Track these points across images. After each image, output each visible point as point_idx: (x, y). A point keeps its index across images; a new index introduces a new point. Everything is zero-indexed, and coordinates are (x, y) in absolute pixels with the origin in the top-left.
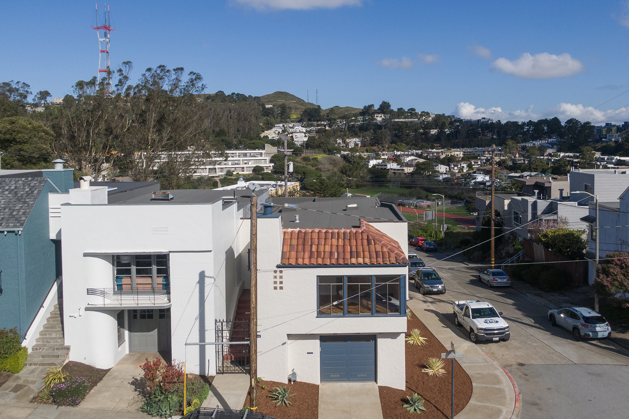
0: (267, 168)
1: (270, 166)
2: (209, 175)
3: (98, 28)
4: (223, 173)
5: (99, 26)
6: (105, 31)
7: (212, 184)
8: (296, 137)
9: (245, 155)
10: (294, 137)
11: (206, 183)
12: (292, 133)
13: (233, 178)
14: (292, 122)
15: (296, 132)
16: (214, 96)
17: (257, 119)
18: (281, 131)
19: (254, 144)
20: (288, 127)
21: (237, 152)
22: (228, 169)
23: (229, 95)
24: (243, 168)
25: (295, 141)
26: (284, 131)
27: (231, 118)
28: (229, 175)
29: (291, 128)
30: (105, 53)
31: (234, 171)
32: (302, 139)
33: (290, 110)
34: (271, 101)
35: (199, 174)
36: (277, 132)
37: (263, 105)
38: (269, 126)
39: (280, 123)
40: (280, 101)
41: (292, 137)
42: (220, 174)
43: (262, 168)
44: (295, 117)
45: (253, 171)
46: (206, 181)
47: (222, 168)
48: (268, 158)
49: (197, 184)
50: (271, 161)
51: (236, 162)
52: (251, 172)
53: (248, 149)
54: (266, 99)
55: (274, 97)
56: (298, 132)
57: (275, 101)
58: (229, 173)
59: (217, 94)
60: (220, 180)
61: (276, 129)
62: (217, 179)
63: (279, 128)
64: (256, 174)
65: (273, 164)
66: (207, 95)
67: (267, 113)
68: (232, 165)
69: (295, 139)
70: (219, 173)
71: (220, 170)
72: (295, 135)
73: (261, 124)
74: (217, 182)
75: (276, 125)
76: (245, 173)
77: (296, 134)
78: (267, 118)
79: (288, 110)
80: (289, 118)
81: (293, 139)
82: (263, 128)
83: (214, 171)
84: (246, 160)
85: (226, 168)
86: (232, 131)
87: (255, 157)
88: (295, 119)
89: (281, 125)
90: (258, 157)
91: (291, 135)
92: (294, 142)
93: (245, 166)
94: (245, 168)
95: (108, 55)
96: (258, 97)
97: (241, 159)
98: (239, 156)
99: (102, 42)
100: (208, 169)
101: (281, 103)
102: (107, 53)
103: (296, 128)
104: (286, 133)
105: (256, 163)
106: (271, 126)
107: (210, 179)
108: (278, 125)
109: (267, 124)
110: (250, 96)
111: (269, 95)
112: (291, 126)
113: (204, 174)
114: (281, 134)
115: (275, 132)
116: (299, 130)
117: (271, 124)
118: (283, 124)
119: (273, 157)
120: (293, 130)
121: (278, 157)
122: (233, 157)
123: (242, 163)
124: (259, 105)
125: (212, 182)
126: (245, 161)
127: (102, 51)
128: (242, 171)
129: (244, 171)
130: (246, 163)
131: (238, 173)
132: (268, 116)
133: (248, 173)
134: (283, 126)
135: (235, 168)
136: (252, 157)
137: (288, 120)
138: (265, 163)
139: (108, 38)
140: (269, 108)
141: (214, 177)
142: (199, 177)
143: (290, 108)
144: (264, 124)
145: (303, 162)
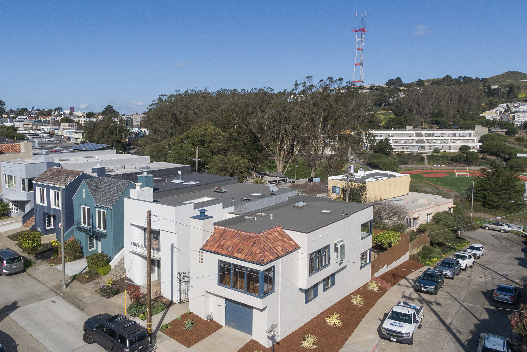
0: (474, 147)
1: (477, 146)
2: (419, 152)
3: (356, 31)
4: (431, 151)
5: (357, 29)
6: (361, 32)
7: (419, 160)
8: (518, 116)
9: (454, 135)
10: (516, 117)
11: (415, 158)
12: (515, 112)
13: (439, 155)
14: (519, 101)
15: (519, 112)
16: (441, 81)
17: (479, 100)
18: (503, 110)
19: (466, 124)
20: (512, 107)
21: (447, 132)
22: (436, 147)
23: (456, 79)
24: (450, 146)
25: (516, 121)
26: (506, 111)
27: (451, 100)
28: (436, 153)
29: (516, 107)
30: (360, 50)
31: (441, 149)
32: (524, 119)
33: (518, 89)
34: (500, 82)
35: (411, 150)
36: (499, 112)
37: (489, 87)
38: (492, 106)
39: (504, 103)
40: (509, 81)
41: (514, 116)
42: (429, 151)
43: (468, 148)
44: (523, 96)
45: (459, 149)
46: (415, 157)
47: (431, 146)
48: (477, 138)
49: (407, 159)
50: (480, 141)
51: (445, 141)
52: (457, 151)
53: (459, 129)
54: (495, 79)
55: (504, 77)
56: (522, 112)
57: (504, 81)
58: (437, 150)
59: (444, 78)
60: (427, 156)
61: (498, 109)
62: (425, 156)
63: (501, 108)
64: (462, 152)
65: (481, 144)
66: (436, 80)
67: (491, 93)
68: (440, 143)
69: (516, 119)
70: (427, 150)
71: (429, 147)
72: (517, 114)
73: (483, 105)
74: (424, 158)
75: (499, 105)
76: (452, 151)
77: (519, 114)
78: (491, 98)
79: (516, 89)
80: (516, 97)
81: (515, 118)
82: (484, 108)
83: (423, 148)
84: (454, 139)
85: (434, 146)
86: (451, 112)
87: (464, 136)
88: (523, 98)
89: (505, 105)
90: (466, 137)
91: (513, 115)
92: (514, 122)
93: (452, 145)
94: (452, 146)
95: (362, 52)
96: (485, 79)
97: (450, 138)
98: (448, 136)
99: (358, 42)
100: (418, 147)
101: (509, 83)
102: (362, 50)
103: (521, 107)
104: (509, 112)
105: (464, 142)
106: (493, 106)
107: (418, 155)
108: (502, 105)
109: (490, 104)
110: (477, 78)
111: (498, 76)
112: (516, 105)
113: (414, 150)
114: (503, 113)
115: (496, 112)
116: (523, 109)
117: (494, 105)
118: (508, 104)
119: (482, 137)
120: (516, 109)
121: (486, 137)
122: (443, 136)
123: (450, 142)
124: (485, 86)
125: (419, 158)
126: (453, 141)
127: (358, 49)
128: (449, 149)
129: (451, 149)
130: (453, 142)
131: (445, 151)
132: (493, 96)
133: (454, 151)
134: (507, 106)
135: (443, 146)
136: (461, 136)
137: (515, 99)
138: (473, 142)
139: (363, 38)
140: (495, 88)
141: (422, 153)
142: (410, 153)
143: (519, 88)
144: (486, 104)
145: (515, 143)
